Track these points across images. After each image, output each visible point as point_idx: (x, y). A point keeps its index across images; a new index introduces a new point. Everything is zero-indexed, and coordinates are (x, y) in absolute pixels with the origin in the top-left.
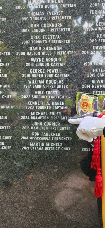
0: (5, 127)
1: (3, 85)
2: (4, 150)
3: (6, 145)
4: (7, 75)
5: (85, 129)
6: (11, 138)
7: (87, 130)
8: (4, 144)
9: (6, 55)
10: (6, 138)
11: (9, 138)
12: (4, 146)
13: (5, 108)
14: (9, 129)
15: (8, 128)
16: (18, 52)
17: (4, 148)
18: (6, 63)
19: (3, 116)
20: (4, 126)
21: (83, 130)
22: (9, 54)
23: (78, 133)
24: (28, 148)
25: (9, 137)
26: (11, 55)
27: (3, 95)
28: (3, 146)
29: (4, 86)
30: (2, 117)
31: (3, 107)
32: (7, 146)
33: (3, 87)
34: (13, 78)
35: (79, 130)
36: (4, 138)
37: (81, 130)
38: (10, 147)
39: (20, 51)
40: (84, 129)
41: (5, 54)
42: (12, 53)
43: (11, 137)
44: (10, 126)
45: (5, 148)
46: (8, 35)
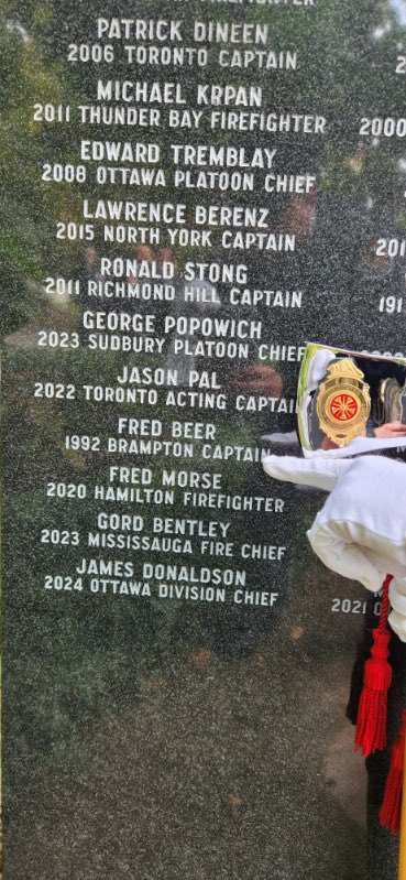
0: (259, 499)
1: (268, 293)
2: (246, 608)
3: (252, 585)
4: (296, 243)
5: (370, 524)
6: (280, 553)
7: (381, 532)
8: (247, 581)
9: (301, 130)
10: (256, 551)
11: (271, 553)
12: (244, 589)
13: (267, 408)
14: (278, 513)
15: (273, 506)
16: (371, 118)
17: (241, 597)
18: (299, 178)
19: (253, 447)
20: (254, 496)
21: (353, 530)
22: (320, 127)
23: (319, 537)
24: (360, 609)
25: (271, 548)
26: (330, 135)
27: (261, 342)
28: (240, 586)
29: (273, 296)
30: (249, 450)
31: (257, 404)
32: (260, 590)
33: (268, 303)
34: (325, 260)
35: (331, 524)
36: (248, 551)
37: (341, 530)
38: (273, 595)
39: (379, 115)
40: (361, 527)
41: (296, 129)
42: (339, 123)
43: (280, 549)
44: (283, 499)
45: (249, 597)
46: (327, 19)
